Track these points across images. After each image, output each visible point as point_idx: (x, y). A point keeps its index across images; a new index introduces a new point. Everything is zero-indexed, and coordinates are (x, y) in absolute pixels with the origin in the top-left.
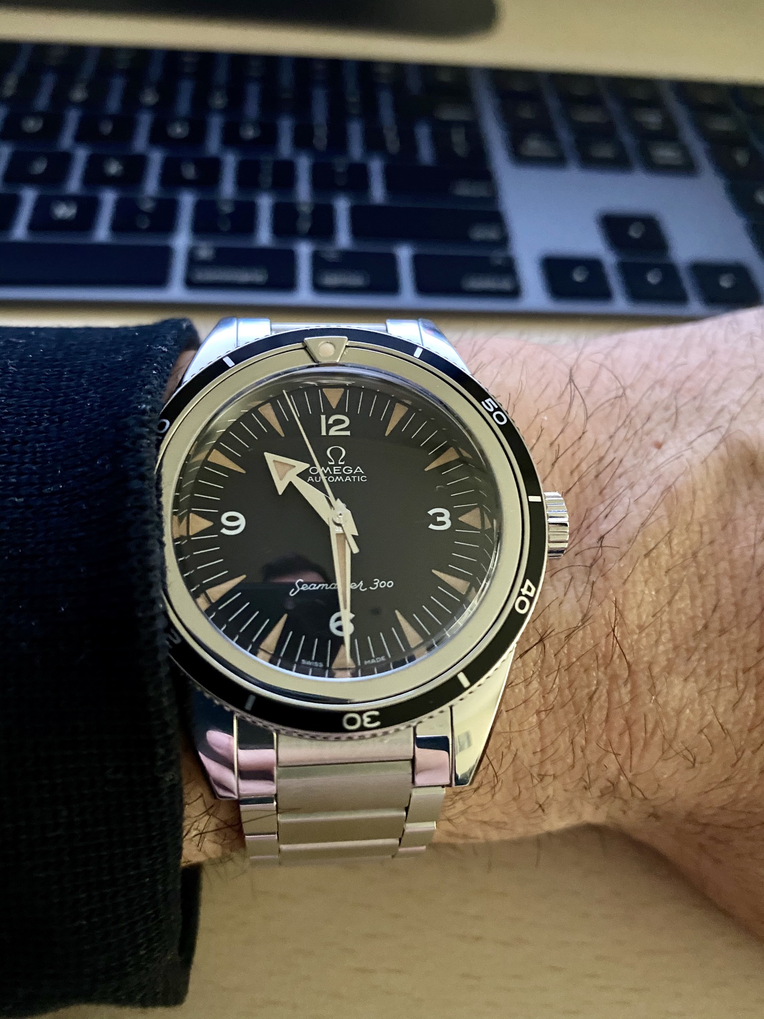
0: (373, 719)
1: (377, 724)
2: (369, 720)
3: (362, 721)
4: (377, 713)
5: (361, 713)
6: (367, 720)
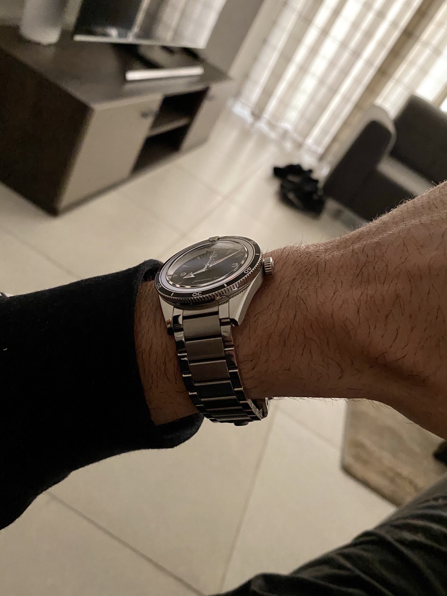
1: (201, 295)
4: (201, 292)
6: (198, 294)
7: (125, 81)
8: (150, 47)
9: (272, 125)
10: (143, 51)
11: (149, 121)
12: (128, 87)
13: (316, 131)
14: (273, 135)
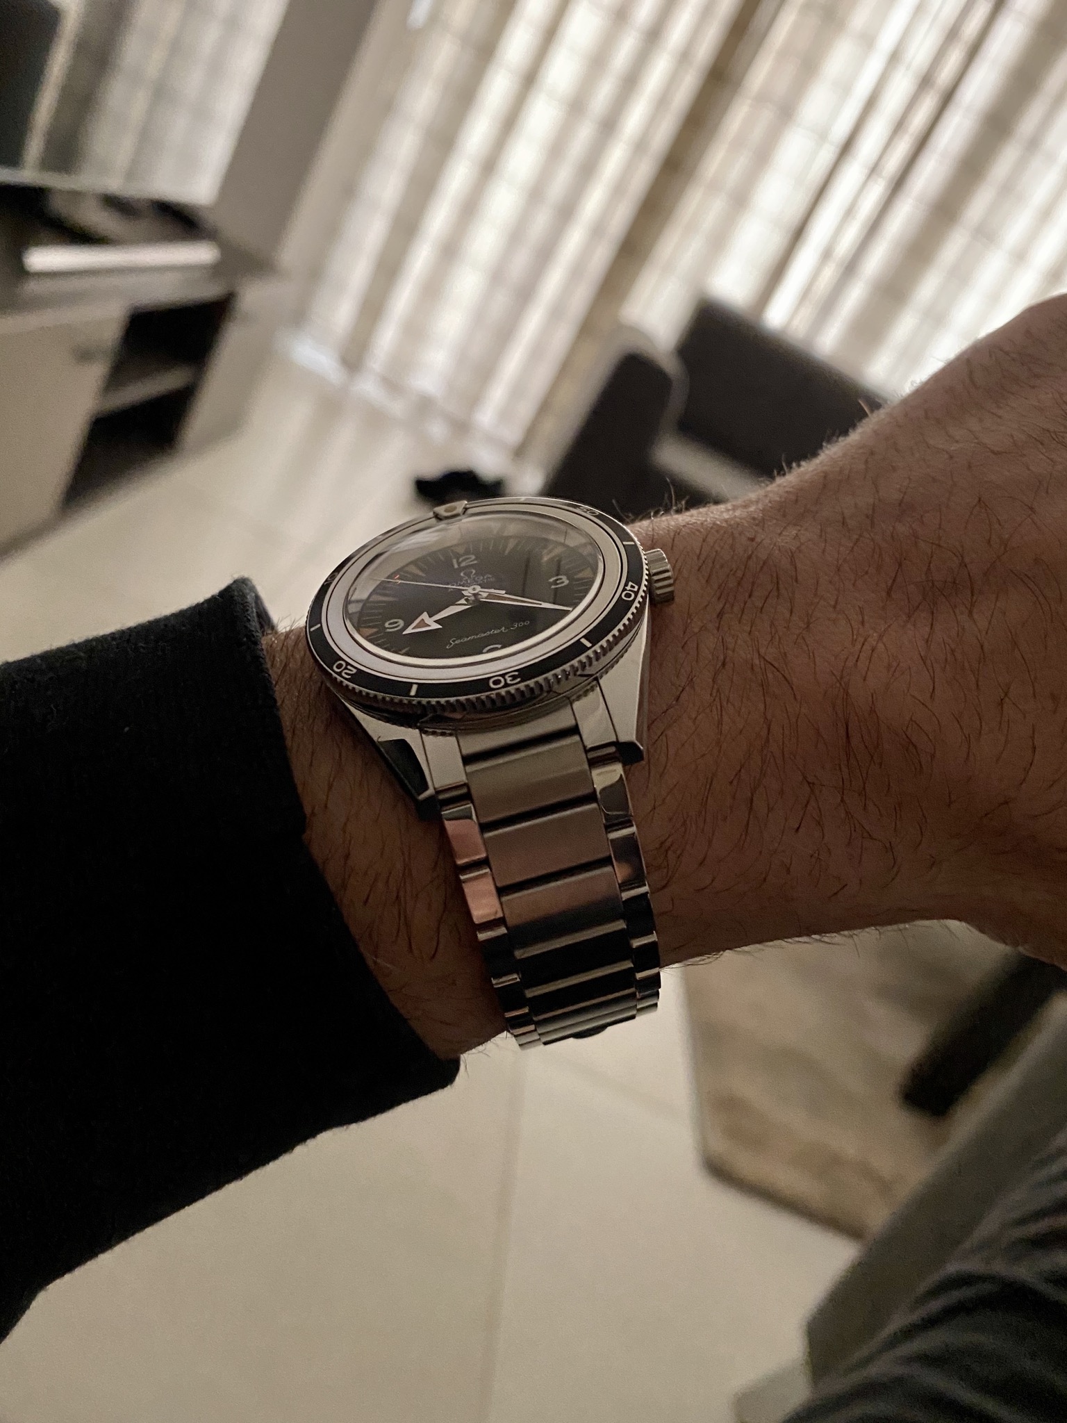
0: (514, 677)
1: (519, 680)
2: (510, 678)
3: (505, 680)
4: (516, 673)
5: (503, 675)
6: (509, 680)
7: (22, 273)
8: (76, 195)
9: (392, 383)
10: (58, 206)
11: (97, 372)
12: (32, 287)
13: (497, 394)
14: (397, 408)
